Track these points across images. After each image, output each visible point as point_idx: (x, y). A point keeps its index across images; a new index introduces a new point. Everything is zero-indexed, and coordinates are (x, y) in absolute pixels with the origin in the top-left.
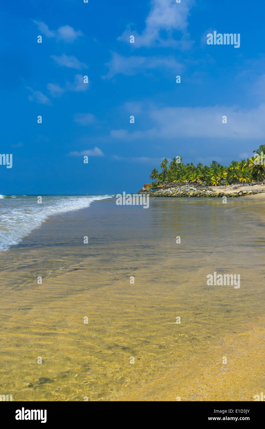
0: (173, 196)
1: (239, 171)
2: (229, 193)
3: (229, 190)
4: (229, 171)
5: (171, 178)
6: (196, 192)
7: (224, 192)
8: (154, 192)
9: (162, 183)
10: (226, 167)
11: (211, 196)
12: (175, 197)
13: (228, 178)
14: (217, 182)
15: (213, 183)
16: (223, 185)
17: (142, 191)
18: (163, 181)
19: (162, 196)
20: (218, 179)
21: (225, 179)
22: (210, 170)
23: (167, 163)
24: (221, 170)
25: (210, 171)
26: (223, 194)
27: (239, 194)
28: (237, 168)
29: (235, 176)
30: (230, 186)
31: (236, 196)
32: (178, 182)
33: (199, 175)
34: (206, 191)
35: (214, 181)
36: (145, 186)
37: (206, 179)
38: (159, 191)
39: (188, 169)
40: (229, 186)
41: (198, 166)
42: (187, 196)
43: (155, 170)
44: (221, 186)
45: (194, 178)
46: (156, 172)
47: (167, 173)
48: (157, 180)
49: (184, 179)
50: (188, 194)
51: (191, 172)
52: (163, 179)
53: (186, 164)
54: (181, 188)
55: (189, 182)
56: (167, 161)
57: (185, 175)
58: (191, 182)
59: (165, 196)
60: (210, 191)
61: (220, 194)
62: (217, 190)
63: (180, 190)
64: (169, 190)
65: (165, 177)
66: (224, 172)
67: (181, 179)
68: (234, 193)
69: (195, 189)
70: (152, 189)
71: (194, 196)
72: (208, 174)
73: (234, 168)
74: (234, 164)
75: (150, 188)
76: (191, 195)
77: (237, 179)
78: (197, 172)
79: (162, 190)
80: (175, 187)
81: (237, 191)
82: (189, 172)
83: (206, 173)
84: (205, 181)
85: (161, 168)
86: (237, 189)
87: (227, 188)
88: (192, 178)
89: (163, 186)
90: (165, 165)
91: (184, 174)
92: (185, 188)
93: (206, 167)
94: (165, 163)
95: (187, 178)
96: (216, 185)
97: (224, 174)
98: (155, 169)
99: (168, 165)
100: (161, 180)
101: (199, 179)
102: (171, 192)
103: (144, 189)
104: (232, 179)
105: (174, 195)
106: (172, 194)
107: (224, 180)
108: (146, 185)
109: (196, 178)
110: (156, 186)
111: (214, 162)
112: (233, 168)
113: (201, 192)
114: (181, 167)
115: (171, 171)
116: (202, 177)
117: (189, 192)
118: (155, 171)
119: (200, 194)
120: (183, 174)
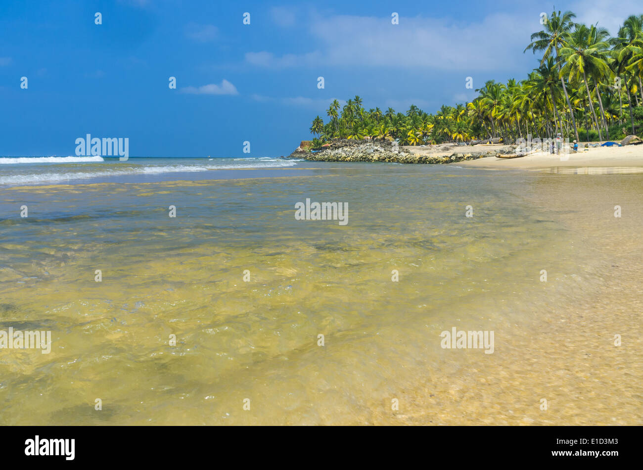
0: (347, 161)
1: (452, 122)
2: (436, 157)
3: (436, 152)
4: (437, 122)
5: (345, 132)
6: (383, 154)
7: (428, 155)
8: (317, 154)
9: (329, 140)
10: (431, 115)
11: (407, 162)
12: (350, 161)
13: (434, 133)
14: (418, 140)
15: (410, 141)
16: (426, 144)
17: (297, 152)
18: (332, 136)
19: (329, 160)
20: (418, 135)
21: (429, 134)
22: (407, 119)
23: (338, 108)
24: (423, 119)
25: (407, 122)
26: (426, 159)
27: (452, 158)
28: (450, 117)
29: (445, 130)
30: (437, 145)
31: (446, 162)
32: (355, 139)
33: (388, 127)
34: (399, 153)
35: (413, 138)
36: (302, 145)
37: (399, 134)
38: (325, 152)
39: (371, 117)
40: (435, 146)
41: (387, 113)
42: (370, 161)
43: (318, 119)
44: (424, 146)
45: (381, 133)
46: (320, 122)
47: (337, 124)
48: (322, 135)
49: (365, 134)
50: (371, 158)
51: (376, 122)
52: (330, 134)
53: (368, 111)
54: (360, 148)
55: (373, 138)
56: (337, 105)
57: (367, 128)
58: (375, 139)
59: (334, 161)
60: (405, 152)
61: (421, 158)
62: (418, 152)
63: (357, 152)
64: (340, 150)
65: (334, 130)
66: (429, 123)
67: (360, 134)
68: (444, 157)
69: (382, 150)
70: (314, 150)
71: (381, 160)
72: (404, 126)
73: (445, 118)
74: (445, 111)
75: (311, 148)
76: (375, 159)
77: (448, 135)
78: (386, 123)
79: (329, 151)
80: (350, 145)
81: (449, 154)
82: (372, 122)
83: (401, 125)
84: (397, 137)
85: (329, 115)
86: (449, 151)
87: (432, 149)
88: (378, 132)
89: (331, 144)
90: (334, 110)
91: (365, 126)
92: (366, 148)
93: (399, 115)
94: (334, 108)
95: (369, 133)
96: (415, 144)
97: (428, 126)
98: (318, 117)
99: (340, 111)
100: (328, 134)
101: (388, 135)
102: (343, 153)
103: (301, 149)
104: (440, 135)
105: (349, 158)
106: (346, 158)
107: (428, 136)
108: (304, 142)
109: (384, 133)
110: (320, 144)
111: (413, 108)
112: (442, 117)
113: (391, 154)
114: (360, 115)
115: (344, 120)
116: (394, 131)
117: (373, 155)
118: (318, 121)
119: (389, 158)
120: (363, 126)
